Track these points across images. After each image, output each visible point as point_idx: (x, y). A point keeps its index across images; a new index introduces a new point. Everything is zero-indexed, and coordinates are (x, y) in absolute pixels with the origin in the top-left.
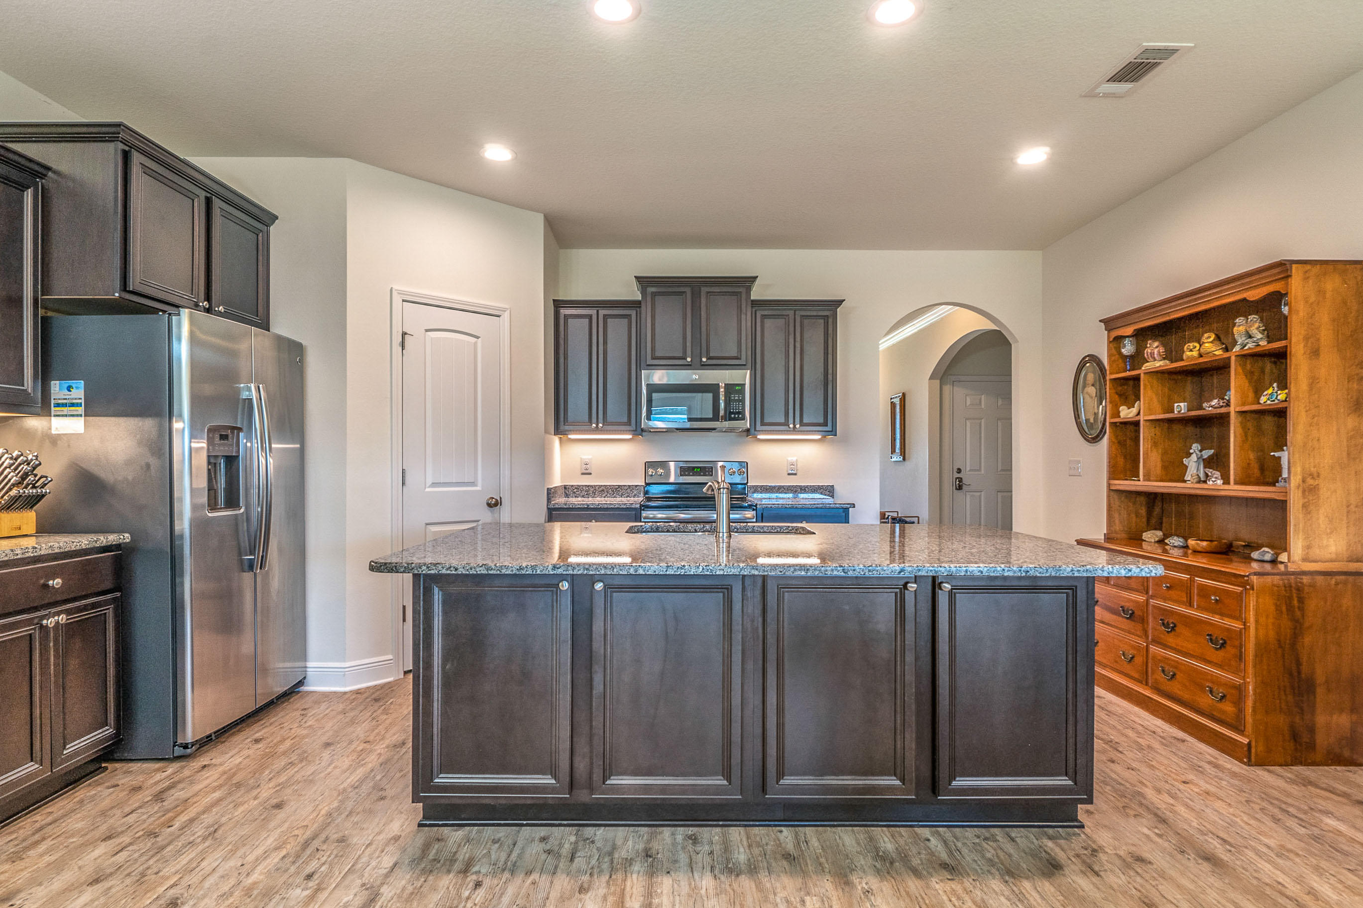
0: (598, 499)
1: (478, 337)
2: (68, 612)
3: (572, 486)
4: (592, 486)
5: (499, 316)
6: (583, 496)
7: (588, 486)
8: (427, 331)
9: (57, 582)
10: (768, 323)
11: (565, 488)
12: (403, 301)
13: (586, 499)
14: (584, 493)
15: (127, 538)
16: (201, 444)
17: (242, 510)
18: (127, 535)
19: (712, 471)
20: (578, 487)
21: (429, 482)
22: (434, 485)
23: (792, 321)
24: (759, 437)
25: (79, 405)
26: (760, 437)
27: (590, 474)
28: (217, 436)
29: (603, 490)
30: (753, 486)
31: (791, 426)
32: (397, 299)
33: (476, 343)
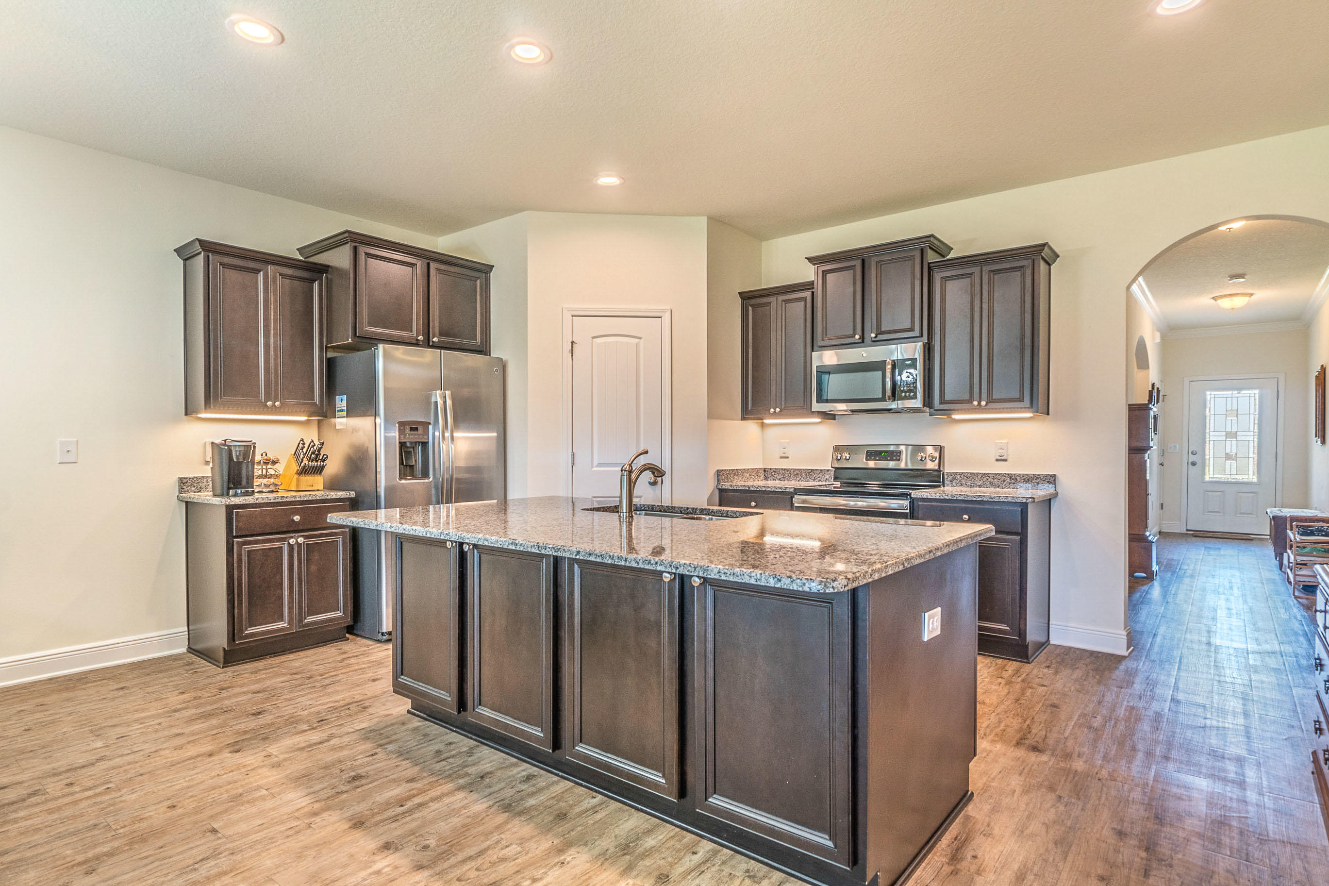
0: (793, 482)
1: (640, 338)
2: (306, 537)
3: (771, 469)
4: (787, 470)
5: (660, 317)
6: (780, 479)
7: (785, 469)
8: (593, 338)
9: (297, 518)
10: (951, 286)
11: (765, 471)
12: (573, 316)
13: (783, 483)
14: (780, 476)
15: (353, 494)
16: (395, 434)
17: (431, 479)
18: (353, 493)
19: (900, 456)
20: (776, 471)
21: (595, 463)
22: (599, 465)
23: (977, 281)
24: (954, 417)
25: (343, 411)
26: (956, 416)
27: (788, 457)
28: (408, 428)
29: (797, 474)
30: (951, 474)
31: (975, 403)
32: (567, 315)
33: (637, 345)
